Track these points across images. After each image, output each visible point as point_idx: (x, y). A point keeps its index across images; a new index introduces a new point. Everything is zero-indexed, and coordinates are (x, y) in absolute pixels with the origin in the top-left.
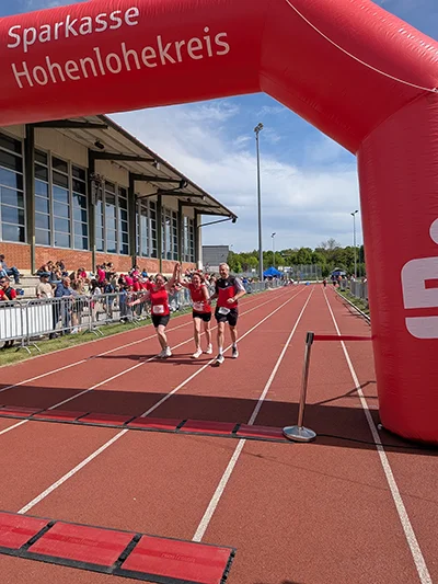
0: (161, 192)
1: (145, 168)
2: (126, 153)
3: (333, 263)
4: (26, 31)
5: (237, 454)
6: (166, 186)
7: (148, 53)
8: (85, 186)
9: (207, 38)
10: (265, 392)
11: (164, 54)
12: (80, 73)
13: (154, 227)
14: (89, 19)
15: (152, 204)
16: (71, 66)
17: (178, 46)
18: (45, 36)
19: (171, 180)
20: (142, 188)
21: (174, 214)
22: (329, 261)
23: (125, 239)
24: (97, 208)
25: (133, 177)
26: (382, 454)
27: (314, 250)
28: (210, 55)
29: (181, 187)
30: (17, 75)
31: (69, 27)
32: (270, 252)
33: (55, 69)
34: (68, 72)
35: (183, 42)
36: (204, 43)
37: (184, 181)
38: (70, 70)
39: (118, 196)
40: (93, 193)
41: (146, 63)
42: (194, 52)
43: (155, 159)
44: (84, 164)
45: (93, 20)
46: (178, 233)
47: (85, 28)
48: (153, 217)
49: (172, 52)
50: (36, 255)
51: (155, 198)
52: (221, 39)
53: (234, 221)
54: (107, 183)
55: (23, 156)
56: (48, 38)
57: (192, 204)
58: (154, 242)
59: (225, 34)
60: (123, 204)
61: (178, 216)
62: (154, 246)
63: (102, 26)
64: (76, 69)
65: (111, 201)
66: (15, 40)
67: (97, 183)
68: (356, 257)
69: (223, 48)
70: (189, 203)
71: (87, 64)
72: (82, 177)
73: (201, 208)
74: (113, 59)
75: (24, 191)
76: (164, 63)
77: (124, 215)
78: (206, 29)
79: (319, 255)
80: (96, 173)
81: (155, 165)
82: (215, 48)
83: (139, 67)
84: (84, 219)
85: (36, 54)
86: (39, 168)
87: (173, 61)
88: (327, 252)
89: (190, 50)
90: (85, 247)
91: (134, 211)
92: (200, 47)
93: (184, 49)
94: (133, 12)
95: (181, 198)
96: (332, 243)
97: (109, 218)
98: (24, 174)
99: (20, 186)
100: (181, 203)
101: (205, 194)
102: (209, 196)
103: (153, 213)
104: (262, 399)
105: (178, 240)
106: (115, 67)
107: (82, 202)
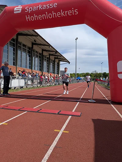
0: (50, 55)
1: (46, 48)
2: (42, 43)
3: (96, 77)
4: (30, 8)
5: (77, 105)
6: (51, 53)
7: (59, 14)
8: (31, 52)
9: (73, 10)
10: (82, 96)
11: (62, 14)
12: (42, 18)
13: (48, 64)
14: (45, 6)
15: (47, 58)
16: (40, 16)
17: (66, 12)
18: (34, 9)
19: (53, 51)
20: (45, 53)
21: (53, 61)
22: (94, 76)
23: (40, 67)
24: (33, 58)
25: (43, 50)
26: (112, 105)
27: (90, 73)
28: (73, 14)
29: (56, 53)
30: (27, 18)
31: (40, 7)
32: (78, 74)
33: (36, 17)
34: (39, 18)
35: (67, 11)
36: (72, 12)
37: (57, 52)
38: (40, 17)
39: (39, 55)
40: (33, 54)
41: (58, 16)
42: (69, 14)
43: (49, 45)
44: (31, 46)
45: (46, 6)
46: (54, 66)
47: (44, 8)
48: (48, 61)
49: (64, 14)
50: (17, 69)
51: (48, 56)
52: (76, 11)
53: (69, 64)
54: (36, 52)
55: (15, 43)
56: (35, 10)
57: (58, 59)
58: (48, 68)
59: (77, 10)
60: (40, 57)
61: (54, 62)
62: (48, 69)
63: (48, 7)
64: (41, 17)
65: (37, 56)
66: (27, 10)
67: (34, 51)
68: (102, 76)
69: (76, 13)
70: (57, 58)
71: (44, 16)
72: (30, 49)
73: (61, 60)
74: (50, 15)
75: (15, 52)
76: (62, 16)
77: (40, 60)
78: (73, 8)
79: (92, 75)
80: (34, 49)
81: (49, 47)
82: (75, 13)
83: (56, 17)
84: (30, 61)
85: (32, 14)
86: (19, 46)
87: (64, 16)
88: (94, 74)
89: (69, 13)
90: (30, 68)
91: (43, 59)
92: (71, 12)
93: (67, 13)
94: (56, 4)
95: (55, 57)
96: (95, 71)
97: (36, 61)
98: (15, 48)
99: (14, 51)
100: (55, 58)
101: (62, 56)
102: (63, 56)
103: (48, 60)
104: (81, 98)
105: (54, 68)
106: (50, 17)
107: (29, 56)
